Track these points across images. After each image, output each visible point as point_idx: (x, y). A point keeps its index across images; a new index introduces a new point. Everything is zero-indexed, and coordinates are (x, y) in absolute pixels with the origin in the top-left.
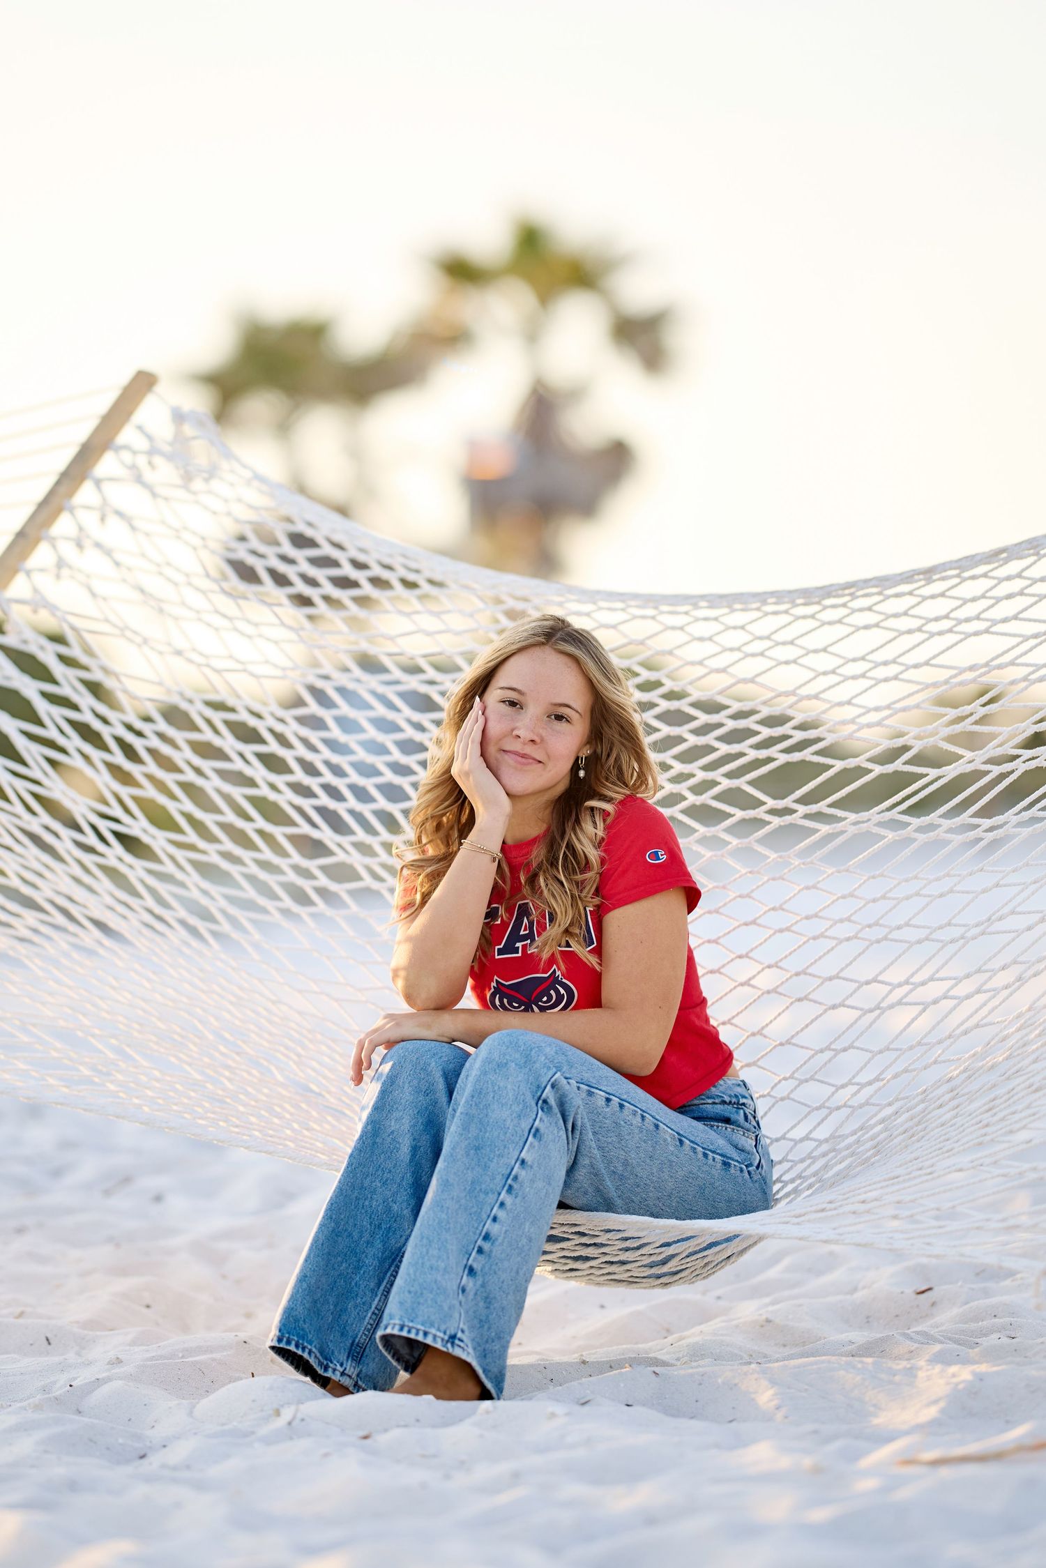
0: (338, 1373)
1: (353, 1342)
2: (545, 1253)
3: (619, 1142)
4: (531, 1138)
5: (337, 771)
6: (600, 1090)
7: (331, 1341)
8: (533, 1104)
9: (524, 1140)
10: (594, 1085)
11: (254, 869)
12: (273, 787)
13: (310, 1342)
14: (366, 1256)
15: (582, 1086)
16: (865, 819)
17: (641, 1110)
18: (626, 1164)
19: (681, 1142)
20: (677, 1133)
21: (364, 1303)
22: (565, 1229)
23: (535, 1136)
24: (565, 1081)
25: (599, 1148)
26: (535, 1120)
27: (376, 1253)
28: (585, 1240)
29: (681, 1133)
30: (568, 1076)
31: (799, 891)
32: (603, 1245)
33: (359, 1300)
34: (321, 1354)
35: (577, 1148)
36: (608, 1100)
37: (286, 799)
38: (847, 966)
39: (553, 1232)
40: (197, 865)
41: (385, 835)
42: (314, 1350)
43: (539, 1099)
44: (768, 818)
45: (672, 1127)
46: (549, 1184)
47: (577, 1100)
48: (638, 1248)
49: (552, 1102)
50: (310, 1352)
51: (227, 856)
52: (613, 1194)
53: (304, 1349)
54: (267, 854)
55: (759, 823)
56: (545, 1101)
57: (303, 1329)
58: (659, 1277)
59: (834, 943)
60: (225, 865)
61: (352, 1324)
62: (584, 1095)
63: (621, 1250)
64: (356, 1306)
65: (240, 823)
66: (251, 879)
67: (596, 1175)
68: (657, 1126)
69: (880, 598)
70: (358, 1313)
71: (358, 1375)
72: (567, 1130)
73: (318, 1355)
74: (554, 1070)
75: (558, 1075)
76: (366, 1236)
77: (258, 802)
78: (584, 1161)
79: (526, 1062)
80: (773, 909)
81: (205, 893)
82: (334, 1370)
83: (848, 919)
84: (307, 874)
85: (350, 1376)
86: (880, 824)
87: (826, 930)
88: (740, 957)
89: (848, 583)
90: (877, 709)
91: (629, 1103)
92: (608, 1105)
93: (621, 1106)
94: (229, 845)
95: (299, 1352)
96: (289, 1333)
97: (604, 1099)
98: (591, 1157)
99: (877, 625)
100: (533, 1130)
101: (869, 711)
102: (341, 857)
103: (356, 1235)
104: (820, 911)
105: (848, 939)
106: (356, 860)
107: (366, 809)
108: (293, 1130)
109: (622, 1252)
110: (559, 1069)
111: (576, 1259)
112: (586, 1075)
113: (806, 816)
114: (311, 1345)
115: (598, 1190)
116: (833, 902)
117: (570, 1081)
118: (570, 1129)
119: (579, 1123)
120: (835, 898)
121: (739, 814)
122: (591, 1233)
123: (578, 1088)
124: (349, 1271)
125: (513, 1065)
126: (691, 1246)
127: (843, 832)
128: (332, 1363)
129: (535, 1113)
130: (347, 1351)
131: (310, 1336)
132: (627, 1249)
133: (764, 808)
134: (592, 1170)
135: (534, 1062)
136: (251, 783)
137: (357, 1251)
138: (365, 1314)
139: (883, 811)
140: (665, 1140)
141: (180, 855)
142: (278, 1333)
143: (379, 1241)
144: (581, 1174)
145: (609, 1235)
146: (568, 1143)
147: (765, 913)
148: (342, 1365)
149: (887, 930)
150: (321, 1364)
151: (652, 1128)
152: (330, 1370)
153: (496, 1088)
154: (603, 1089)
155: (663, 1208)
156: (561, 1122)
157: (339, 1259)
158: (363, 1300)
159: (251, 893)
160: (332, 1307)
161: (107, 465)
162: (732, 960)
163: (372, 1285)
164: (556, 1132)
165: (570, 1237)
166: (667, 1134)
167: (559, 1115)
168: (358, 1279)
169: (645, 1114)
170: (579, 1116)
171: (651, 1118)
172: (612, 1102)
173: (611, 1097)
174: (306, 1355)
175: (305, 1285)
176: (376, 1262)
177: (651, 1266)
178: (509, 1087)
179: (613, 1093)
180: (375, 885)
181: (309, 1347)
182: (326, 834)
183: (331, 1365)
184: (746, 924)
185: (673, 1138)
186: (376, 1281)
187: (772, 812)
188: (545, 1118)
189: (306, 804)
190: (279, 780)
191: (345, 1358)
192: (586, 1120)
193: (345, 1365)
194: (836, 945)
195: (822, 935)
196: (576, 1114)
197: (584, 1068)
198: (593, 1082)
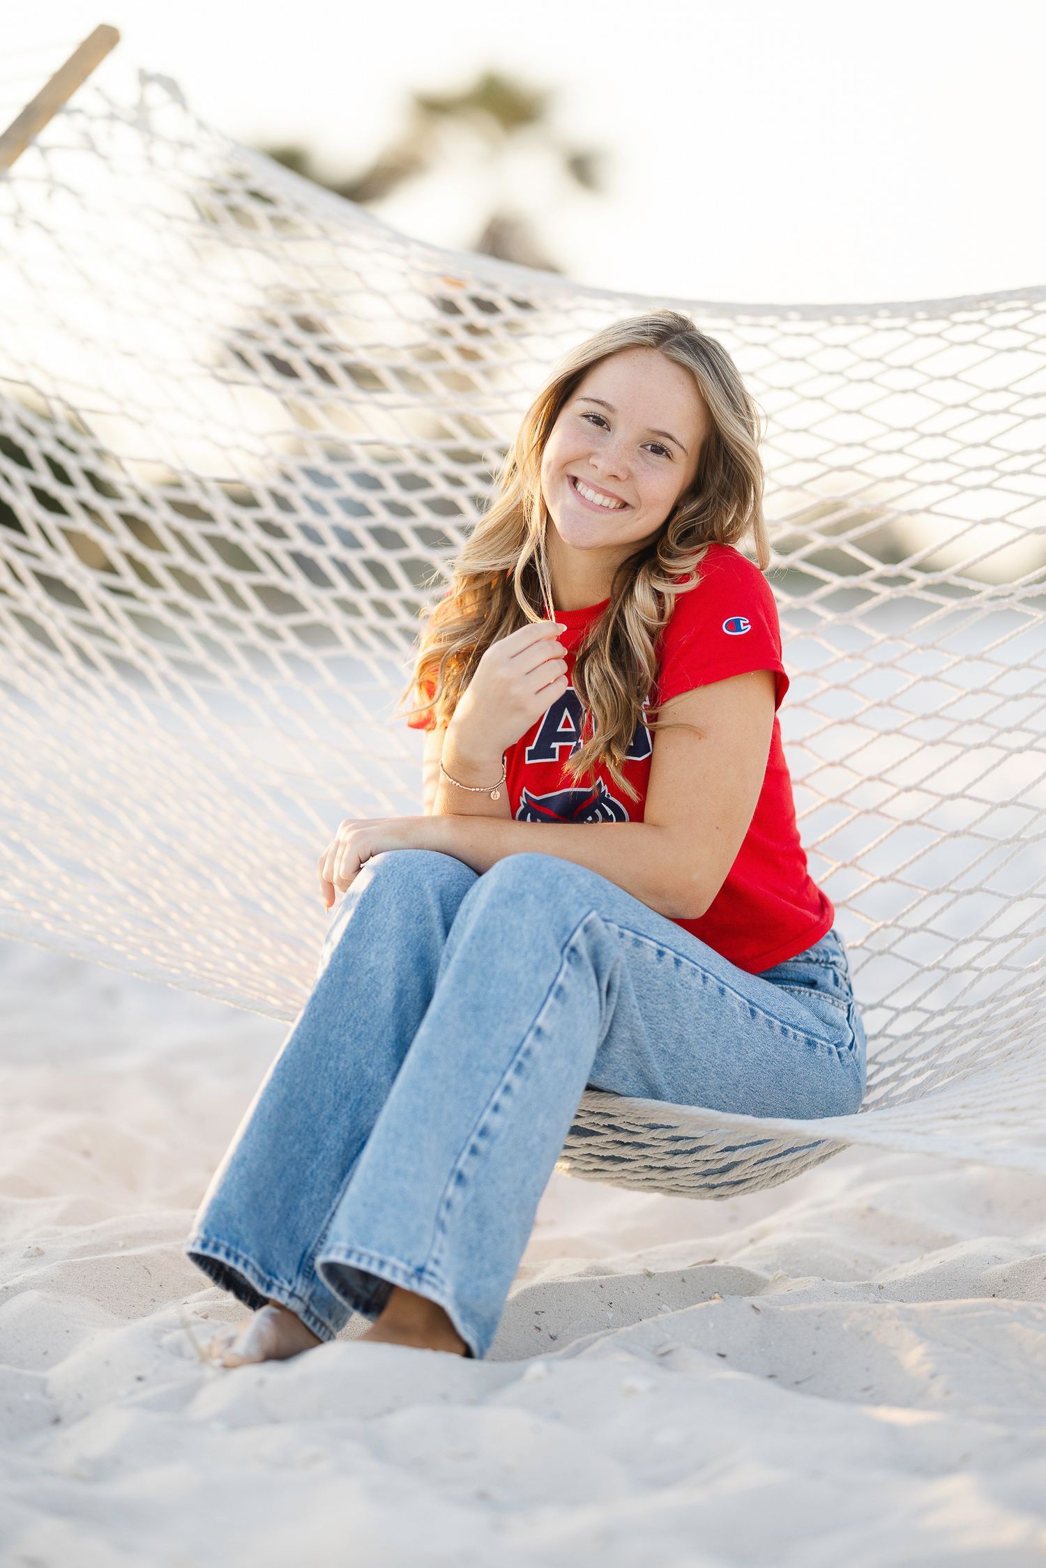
0: (285, 1294)
1: (305, 1252)
2: (567, 1147)
3: (673, 1012)
4: (551, 999)
5: (318, 508)
6: (651, 939)
7: (277, 1249)
8: (557, 951)
9: (542, 1000)
10: (642, 932)
11: (206, 625)
12: (237, 524)
13: (247, 1250)
14: (327, 1137)
15: (626, 932)
16: (1006, 593)
17: (703, 969)
18: (680, 1040)
19: (752, 1011)
20: (748, 1001)
21: (321, 1200)
22: (595, 1119)
23: (557, 996)
24: (602, 924)
25: (645, 1017)
26: (558, 974)
27: (341, 1132)
28: (620, 1137)
29: (754, 1000)
30: (607, 917)
31: (915, 683)
32: (642, 1146)
33: (315, 1196)
34: (263, 1266)
35: (614, 1016)
36: (661, 953)
37: (252, 540)
38: (976, 781)
39: (580, 1123)
40: (134, 617)
41: (375, 590)
42: (251, 1260)
43: (565, 945)
44: (875, 588)
45: (742, 993)
46: (573, 1062)
47: (618, 954)
48: (691, 1152)
49: (583, 950)
50: (246, 1264)
51: (174, 607)
52: (660, 1079)
53: (237, 1259)
54: (224, 606)
55: (863, 594)
56: (573, 950)
57: (237, 1232)
58: (713, 1187)
59: (958, 750)
60: (168, 618)
61: (305, 1228)
62: (629, 945)
63: (667, 1153)
64: (310, 1204)
65: (191, 567)
66: (203, 638)
67: (639, 1054)
68: (722, 991)
69: (1027, 314)
70: (313, 1213)
71: (311, 1298)
72: (600, 990)
73: (258, 1267)
74: (588, 907)
75: (593, 915)
76: (329, 1110)
77: (218, 543)
78: (623, 1034)
79: (550, 894)
80: (879, 705)
81: (143, 652)
82: (281, 1289)
83: (980, 721)
84: (272, 634)
85: (301, 1299)
86: (1026, 601)
87: (950, 733)
88: (832, 764)
89: (986, 294)
90: (1025, 453)
91: (687, 958)
92: (660, 961)
93: (677, 962)
94: (176, 593)
95: (230, 1263)
96: (218, 1236)
97: (656, 952)
98: (632, 1029)
99: (1024, 348)
100: (555, 989)
101: (1013, 454)
102: (316, 615)
103: (314, 1107)
104: (943, 709)
105: (979, 746)
106: (336, 619)
107: (353, 559)
108: (238, 964)
109: (668, 1156)
110: (595, 907)
111: (604, 1158)
112: (632, 918)
113: (928, 588)
114: (247, 1253)
115: (641, 1074)
116: (960, 699)
117: (610, 925)
118: (604, 988)
119: (617, 982)
120: (963, 693)
121: (836, 582)
122: (630, 1128)
123: (622, 935)
124: (304, 1155)
125: (532, 897)
126: (761, 1152)
127: (976, 609)
128: (277, 1278)
129: (559, 965)
130: (297, 1264)
131: (247, 1241)
132: (675, 1153)
133: (870, 575)
134: (634, 1048)
135: (562, 895)
136: (207, 517)
137: (316, 1129)
138: (322, 1215)
139: (1030, 584)
140: (733, 1010)
141: (114, 603)
142: (202, 1236)
143: (345, 1117)
144: (619, 1050)
145: (655, 1133)
146: (601, 1008)
147: (868, 709)
148: (290, 1282)
149: (1033, 736)
150: (261, 1280)
151: (716, 993)
152: (275, 1289)
153: (507, 927)
154: (655, 938)
155: (726, 1100)
156: (593, 979)
157: (291, 1138)
158: (321, 1196)
159: (199, 653)
160: (278, 1203)
161: (55, 131)
162: (821, 769)
163: (334, 1176)
164: (585, 991)
165: (601, 1131)
166: (735, 1001)
167: (591, 970)
168: (314, 1166)
169: (707, 974)
170: (618, 973)
171: (714, 979)
172: (665, 957)
173: (665, 949)
174: (239, 1268)
175: (243, 1172)
176: (340, 1146)
177: (705, 1175)
178: (525, 927)
179: (667, 944)
180: (358, 654)
181: (245, 1256)
182: (299, 586)
183: (276, 1282)
184: (842, 723)
185: (742, 1006)
186: (339, 1170)
187: (882, 580)
188: (572, 972)
189: (276, 547)
190: (246, 516)
191: (295, 1273)
192: (629, 979)
193: (294, 1283)
194: (962, 753)
195: (943, 740)
196: (614, 969)
197: (630, 909)
198: (642, 928)
